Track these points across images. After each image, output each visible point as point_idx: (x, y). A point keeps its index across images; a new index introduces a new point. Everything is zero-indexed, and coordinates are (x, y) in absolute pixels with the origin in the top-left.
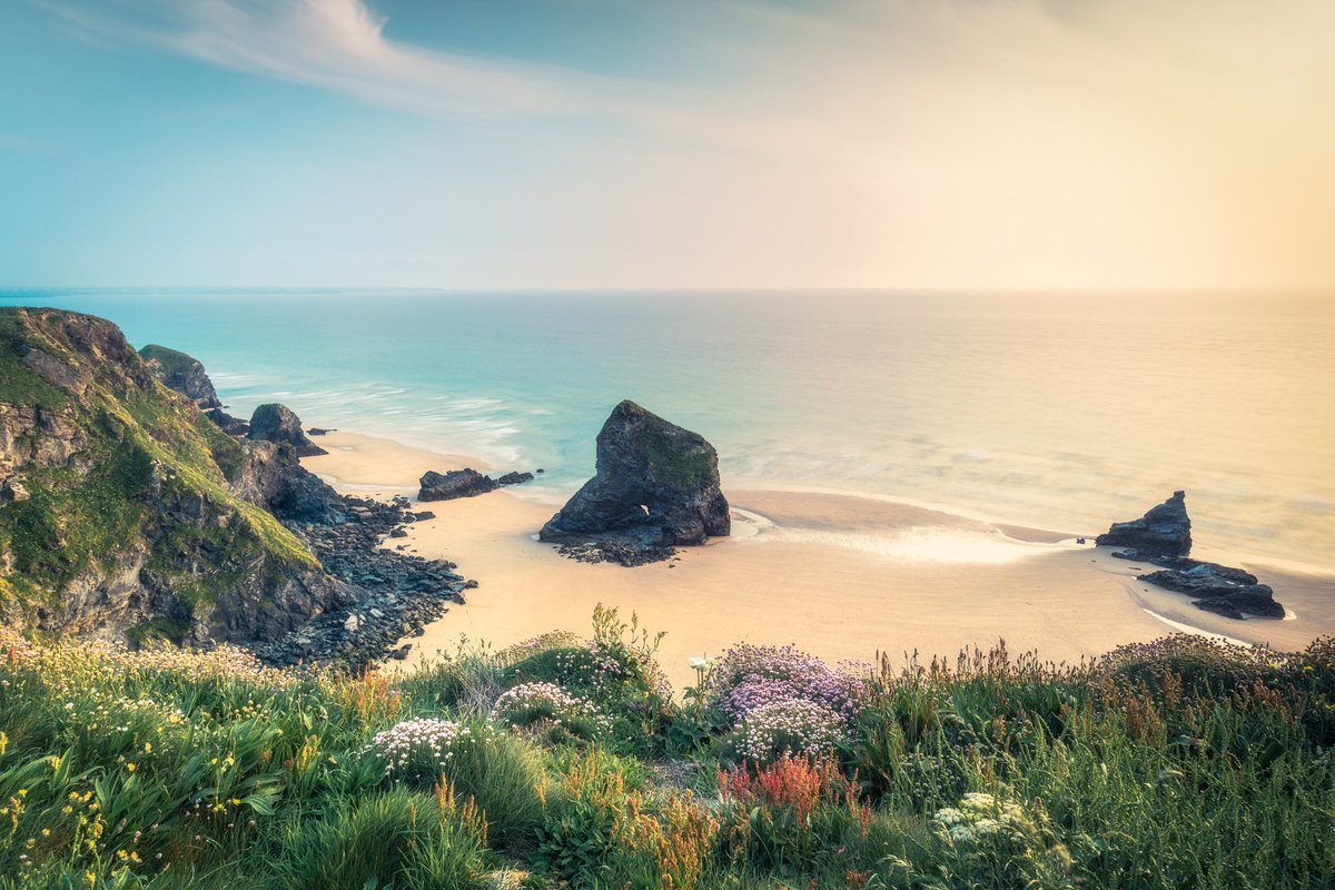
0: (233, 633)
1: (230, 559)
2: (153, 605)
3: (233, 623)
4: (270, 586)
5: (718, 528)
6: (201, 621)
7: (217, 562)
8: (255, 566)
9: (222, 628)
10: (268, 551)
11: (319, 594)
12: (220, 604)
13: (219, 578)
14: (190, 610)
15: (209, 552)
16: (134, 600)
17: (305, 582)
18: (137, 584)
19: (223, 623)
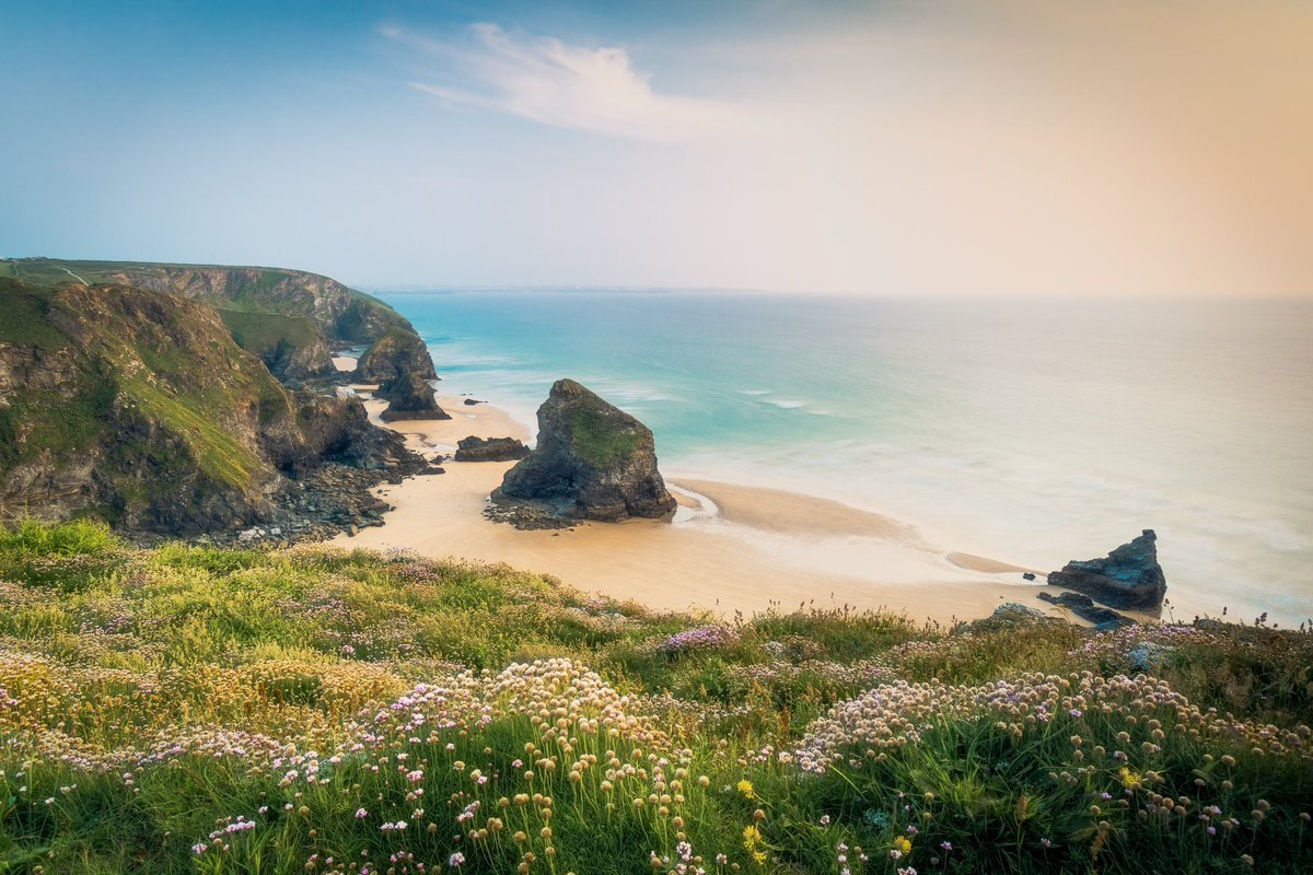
0: (159, 527)
1: (167, 472)
2: (101, 496)
3: (162, 520)
4: (198, 496)
5: (643, 510)
6: (132, 513)
7: (157, 473)
8: (188, 480)
9: (152, 522)
10: (200, 470)
11: (239, 509)
12: (153, 503)
13: (157, 484)
14: (124, 503)
15: (154, 464)
16: (85, 490)
17: (227, 499)
18: (89, 479)
19: (153, 518)
